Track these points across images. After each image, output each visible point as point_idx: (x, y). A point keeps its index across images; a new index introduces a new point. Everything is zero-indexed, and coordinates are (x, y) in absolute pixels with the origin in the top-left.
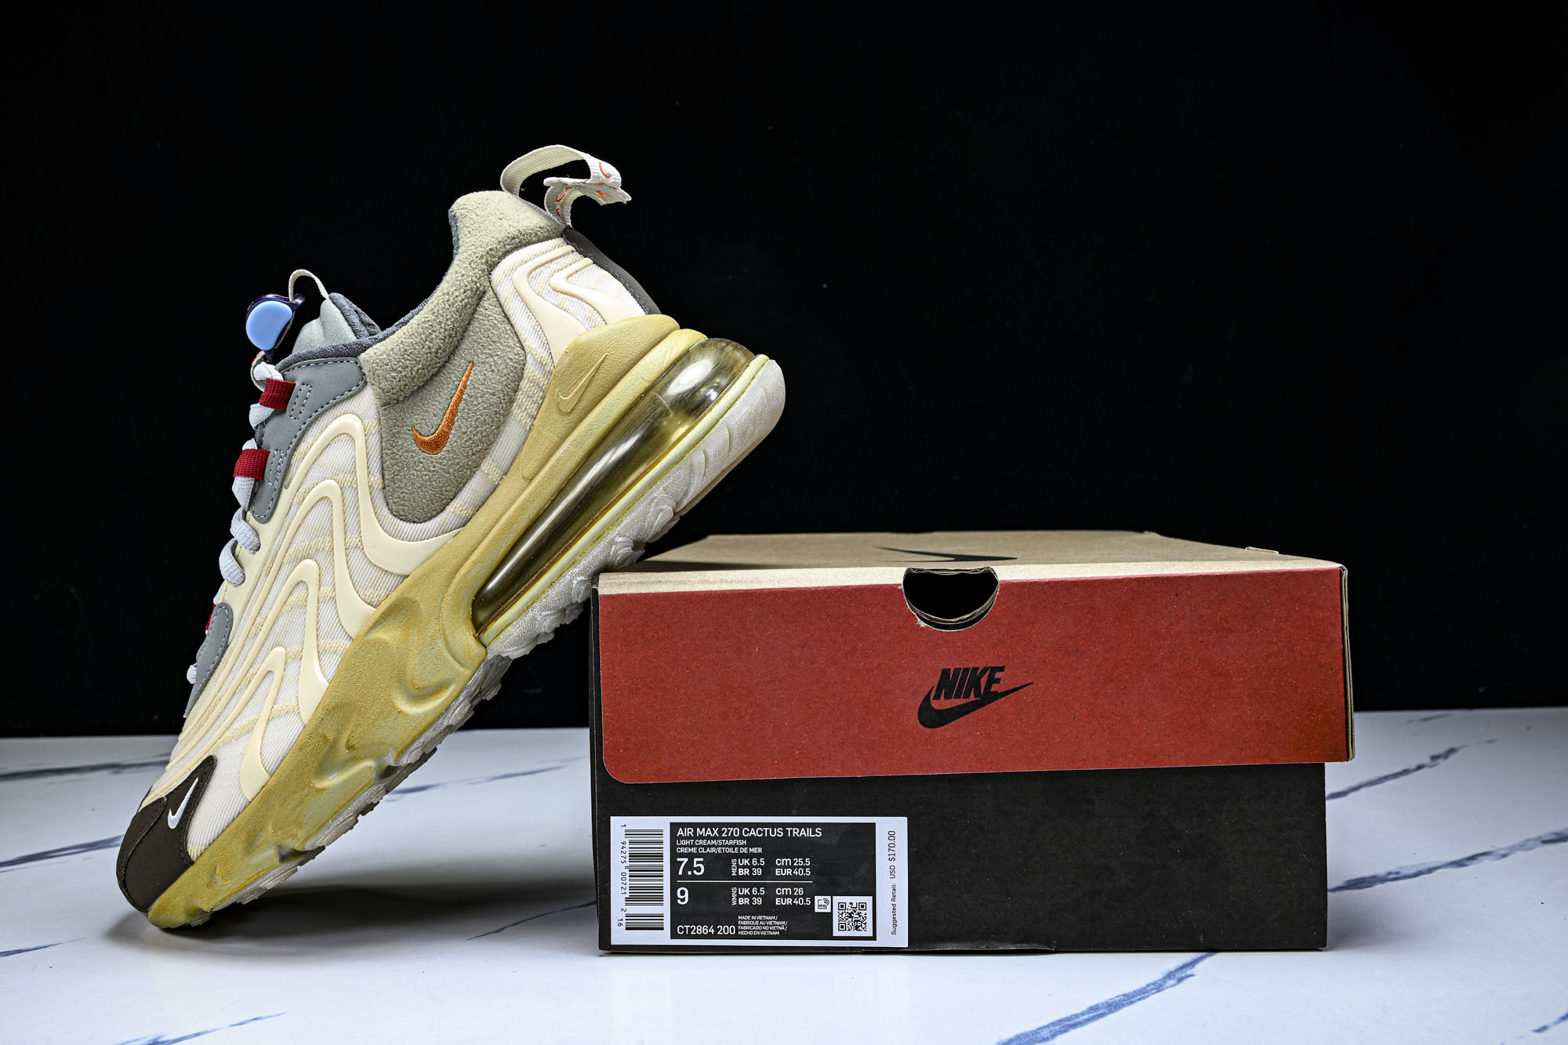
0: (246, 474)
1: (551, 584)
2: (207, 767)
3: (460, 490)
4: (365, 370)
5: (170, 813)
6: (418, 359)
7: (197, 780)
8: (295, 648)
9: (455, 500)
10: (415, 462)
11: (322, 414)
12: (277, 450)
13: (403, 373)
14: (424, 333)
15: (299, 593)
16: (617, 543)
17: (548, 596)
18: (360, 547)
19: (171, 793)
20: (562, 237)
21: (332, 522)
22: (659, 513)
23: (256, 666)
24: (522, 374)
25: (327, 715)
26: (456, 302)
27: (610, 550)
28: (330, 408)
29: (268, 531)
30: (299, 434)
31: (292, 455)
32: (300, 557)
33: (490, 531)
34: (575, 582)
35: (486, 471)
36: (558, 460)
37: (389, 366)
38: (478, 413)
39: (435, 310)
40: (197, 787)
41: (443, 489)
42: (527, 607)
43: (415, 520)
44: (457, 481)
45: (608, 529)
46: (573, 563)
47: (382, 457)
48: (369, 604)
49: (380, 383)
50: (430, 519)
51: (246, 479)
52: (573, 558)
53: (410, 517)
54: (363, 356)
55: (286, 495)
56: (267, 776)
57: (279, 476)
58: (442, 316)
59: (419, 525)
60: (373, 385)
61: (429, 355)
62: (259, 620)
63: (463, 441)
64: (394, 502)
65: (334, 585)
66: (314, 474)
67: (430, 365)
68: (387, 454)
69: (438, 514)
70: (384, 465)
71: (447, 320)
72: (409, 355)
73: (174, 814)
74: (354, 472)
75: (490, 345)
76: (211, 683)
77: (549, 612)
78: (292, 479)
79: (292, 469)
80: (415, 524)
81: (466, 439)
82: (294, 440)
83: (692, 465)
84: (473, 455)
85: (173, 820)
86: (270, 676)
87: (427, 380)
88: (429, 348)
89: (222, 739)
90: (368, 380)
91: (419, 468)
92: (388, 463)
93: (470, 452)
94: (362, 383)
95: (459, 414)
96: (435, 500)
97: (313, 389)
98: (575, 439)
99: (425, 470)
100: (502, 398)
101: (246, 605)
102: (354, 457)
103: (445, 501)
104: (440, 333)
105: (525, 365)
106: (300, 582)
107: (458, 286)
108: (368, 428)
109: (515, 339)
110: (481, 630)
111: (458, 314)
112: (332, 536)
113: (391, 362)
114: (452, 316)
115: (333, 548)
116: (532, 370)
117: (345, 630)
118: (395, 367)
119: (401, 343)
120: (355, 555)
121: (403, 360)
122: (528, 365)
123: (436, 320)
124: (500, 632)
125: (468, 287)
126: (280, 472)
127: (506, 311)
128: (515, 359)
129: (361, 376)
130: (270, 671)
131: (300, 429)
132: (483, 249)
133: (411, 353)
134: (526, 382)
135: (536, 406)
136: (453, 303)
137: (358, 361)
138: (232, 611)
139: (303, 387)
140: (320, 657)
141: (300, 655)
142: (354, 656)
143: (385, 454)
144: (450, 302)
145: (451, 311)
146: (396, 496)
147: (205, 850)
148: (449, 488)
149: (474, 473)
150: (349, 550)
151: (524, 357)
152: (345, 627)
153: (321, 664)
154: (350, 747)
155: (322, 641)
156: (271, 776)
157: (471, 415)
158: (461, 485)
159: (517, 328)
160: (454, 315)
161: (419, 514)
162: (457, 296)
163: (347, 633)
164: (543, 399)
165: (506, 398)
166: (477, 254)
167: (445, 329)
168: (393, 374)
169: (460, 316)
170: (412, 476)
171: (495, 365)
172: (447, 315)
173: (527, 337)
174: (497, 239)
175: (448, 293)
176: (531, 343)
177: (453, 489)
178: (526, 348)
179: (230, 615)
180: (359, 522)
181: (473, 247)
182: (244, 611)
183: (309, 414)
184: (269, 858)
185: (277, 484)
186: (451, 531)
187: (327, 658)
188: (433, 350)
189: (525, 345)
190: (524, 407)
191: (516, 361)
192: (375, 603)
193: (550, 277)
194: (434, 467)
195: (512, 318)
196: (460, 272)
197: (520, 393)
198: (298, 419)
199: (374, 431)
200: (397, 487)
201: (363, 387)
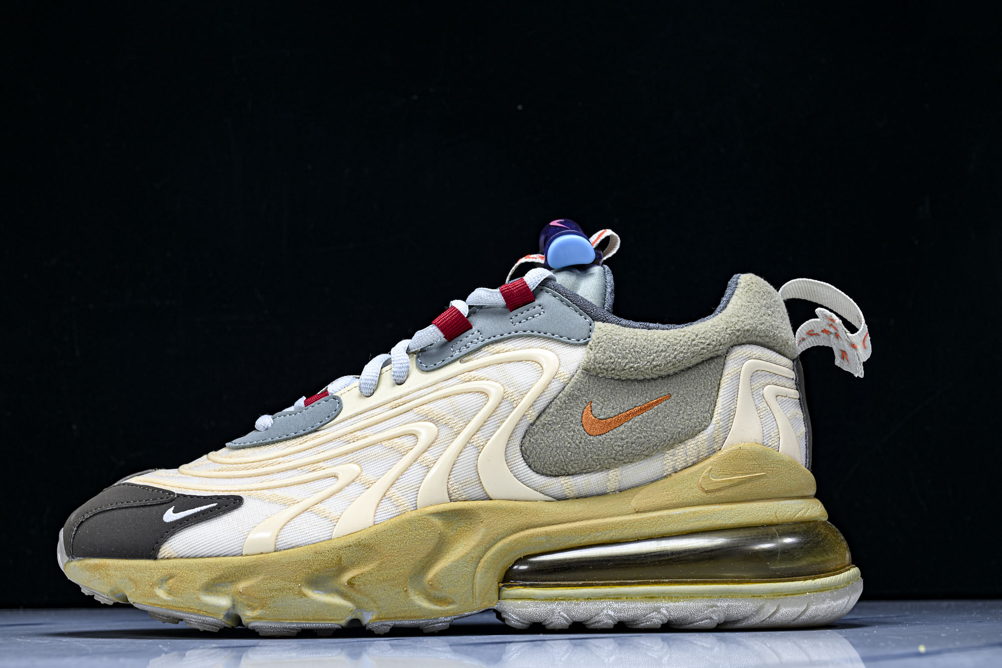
0: (442, 328)
1: (588, 598)
2: (231, 503)
3: (580, 473)
4: (593, 335)
5: (172, 509)
6: (639, 360)
7: (215, 504)
8: (368, 476)
9: (571, 477)
10: (570, 427)
11: (534, 336)
12: (479, 332)
13: (619, 360)
14: (658, 346)
15: (407, 442)
16: (660, 612)
17: (578, 604)
18: (479, 449)
19: (185, 496)
20: (793, 362)
21: (475, 415)
22: (707, 619)
23: (329, 464)
24: (696, 435)
25: (356, 545)
26: (698, 346)
27: (650, 614)
28: (544, 338)
29: (417, 379)
30: (506, 335)
31: (487, 344)
32: (429, 417)
33: (577, 521)
34: (605, 612)
35: (610, 478)
36: (669, 516)
37: (614, 347)
38: (644, 434)
39: (680, 338)
40: (211, 510)
41: (572, 463)
42: (556, 599)
43: (532, 466)
44: (585, 465)
45: (664, 597)
46: (617, 597)
47: (551, 402)
48: (449, 494)
49: (597, 352)
50: (542, 474)
51: (439, 331)
52: (621, 594)
53: (530, 460)
54: (598, 324)
55: (457, 367)
56: (272, 549)
57: (465, 350)
58: (680, 347)
59: (531, 471)
60: (591, 349)
61: (648, 364)
62: (358, 434)
63: (615, 444)
64: (530, 441)
65: (437, 459)
66: (491, 371)
67: (642, 372)
68: (556, 404)
69: (550, 475)
70: (548, 410)
71: (682, 352)
72: (634, 352)
73: (174, 512)
74: (523, 395)
75: (693, 395)
76: (280, 445)
77: (565, 615)
78: (471, 360)
79: (479, 354)
80: (529, 469)
81: (619, 443)
82: (498, 337)
83: (762, 607)
84: (614, 459)
85: (170, 516)
86: (334, 480)
87: (629, 379)
88: (653, 359)
89: (259, 492)
90: (590, 343)
91: (569, 434)
92: (551, 410)
93: (613, 456)
94: (582, 341)
95: (630, 423)
96: (558, 465)
97: (543, 315)
98: (694, 513)
99: (572, 439)
100: (669, 438)
101: (357, 415)
102: (532, 385)
103: (563, 472)
104: (669, 356)
105: (703, 430)
106: (413, 435)
107: (708, 336)
108: (560, 375)
109: (713, 406)
110: (506, 584)
111: (692, 355)
112: (466, 425)
113: (618, 345)
114: (687, 353)
115: (458, 433)
116: (705, 438)
117: (417, 497)
118: (618, 351)
119: (637, 339)
120: (470, 452)
121: (627, 351)
122: (705, 431)
123: (674, 345)
124: (521, 599)
125: (714, 343)
126: (467, 348)
127: (722, 382)
128: (700, 420)
129: (586, 336)
130: (335, 476)
131: (510, 333)
132: (743, 325)
133: (638, 351)
134: (693, 442)
135: (685, 464)
136: (695, 345)
137: (593, 324)
138: (341, 410)
139: (538, 308)
140: (381, 500)
141: (368, 485)
142: (410, 522)
143: (554, 402)
144: (694, 343)
145: (689, 349)
146: (535, 437)
147: (175, 558)
148: (576, 465)
149: (601, 471)
150: (468, 445)
151: (706, 424)
152: (419, 495)
153: (378, 506)
154: (350, 583)
155: (393, 490)
156: (275, 551)
157: (637, 430)
158: (585, 471)
159: (720, 401)
160: (689, 354)
161: (538, 464)
162: (701, 343)
163: (416, 500)
164: (694, 464)
165: (672, 441)
166: (736, 326)
167: (675, 357)
168: (612, 354)
169: (692, 357)
170: (559, 435)
171: (684, 412)
172: (684, 349)
173: (720, 413)
174: (757, 327)
175: (697, 336)
176: (720, 419)
177: (577, 469)
178: (714, 419)
179: (337, 412)
180: (494, 432)
181: (737, 318)
182: (351, 417)
183: (525, 328)
184: (218, 607)
185: (457, 354)
186: (547, 495)
187: (386, 504)
188: (654, 363)
189: (715, 416)
190: (676, 458)
191: (699, 422)
192: (453, 497)
193: (767, 384)
194: (580, 443)
195: (721, 390)
196: (717, 328)
197: (682, 446)
198: (515, 325)
199: (562, 381)
200: (541, 432)
201: (581, 344)
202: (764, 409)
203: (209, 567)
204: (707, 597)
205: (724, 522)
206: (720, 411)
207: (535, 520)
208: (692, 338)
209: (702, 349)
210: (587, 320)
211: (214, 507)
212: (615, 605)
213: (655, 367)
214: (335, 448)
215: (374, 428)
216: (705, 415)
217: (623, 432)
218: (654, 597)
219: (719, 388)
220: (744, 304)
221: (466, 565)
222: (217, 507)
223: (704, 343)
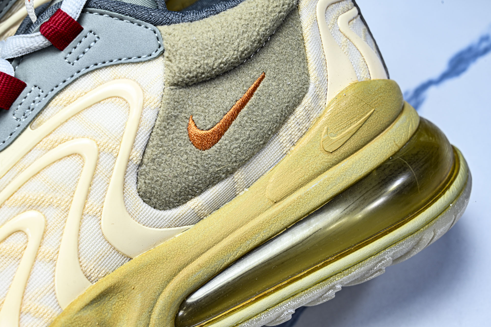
3: (207, 190)
4: (165, 43)
6: (225, 53)
9: (198, 197)
10: (180, 152)
11: (101, 69)
12: (36, 87)
13: (206, 61)
14: (238, 30)
15: (16, 242)
18: (97, 216)
21: (77, 182)
24: (301, 101)
28: (112, 66)
30: (68, 79)
31: (53, 98)
32: (28, 205)
36: (307, 193)
37: (195, 49)
38: (255, 125)
41: (196, 185)
43: (158, 206)
47: (151, 135)
48: (87, 277)
50: (171, 208)
53: (153, 201)
54: (166, 30)
57: (31, 114)
59: (158, 212)
61: (235, 52)
63: (232, 147)
64: (145, 182)
65: (59, 247)
66: (72, 127)
68: (157, 134)
69: (178, 205)
70: (150, 144)
72: (217, 46)
74: (119, 140)
78: (42, 122)
79: (48, 112)
80: (155, 210)
82: (62, 85)
87: (220, 75)
90: (166, 55)
91: (183, 159)
92: (154, 142)
94: (154, 55)
95: (238, 120)
96: (183, 194)
97: (99, 42)
98: (328, 179)
99: (187, 163)
100: (279, 117)
102: (124, 125)
103: (190, 197)
105: (305, 94)
106: (20, 231)
108: (148, 102)
109: (306, 65)
112: (72, 197)
113: (197, 46)
114: (267, 24)
115: (68, 210)
116: (310, 100)
117: (56, 298)
118: (200, 52)
119: (213, 31)
120: (89, 223)
121: (210, 49)
122: (308, 94)
123: (251, 22)
126: (32, 110)
128: (300, 86)
129: (156, 47)
131: (72, 76)
133: (220, 44)
134: (301, 109)
135: (299, 134)
136: (271, 12)
137: (158, 31)
139: (90, 35)
140: (20, 318)
143: (154, 133)
144: (270, 9)
146: (149, 177)
149: (226, 179)
150: (85, 218)
151: (306, 87)
152: (57, 295)
155: (27, 303)
157: (247, 124)
158: (211, 186)
159: (310, 57)
163: (57, 301)
164: (308, 130)
165: (283, 118)
167: (259, 34)
168: (196, 58)
170: (174, 165)
171: (283, 85)
172: (264, 21)
176: (317, 75)
177: (203, 188)
178: (312, 79)
180: (106, 191)
183: (87, 64)
185: (24, 121)
186: (182, 226)
187: (28, 321)
189: (311, 75)
191: (300, 88)
192: (93, 278)
193: (338, 17)
194: (197, 162)
198: (73, 65)
199: (153, 108)
200: (154, 169)
201: (155, 58)
205: (358, 175)
206: (314, 67)
207: (183, 259)
210: (150, 29)
213: (242, 52)
216: (303, 78)
217: (234, 132)
219: (303, 44)
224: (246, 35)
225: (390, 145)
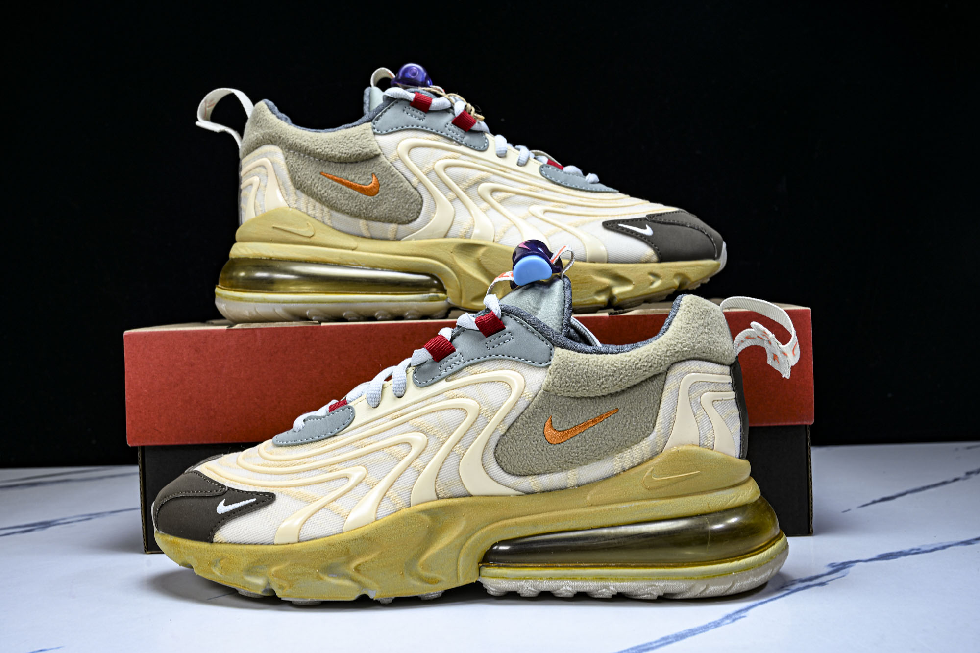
0: (431, 351)
2: (267, 498)
3: (545, 473)
4: (552, 359)
5: (223, 501)
6: (590, 383)
7: (255, 500)
8: (371, 479)
9: (537, 476)
10: (534, 438)
11: (505, 360)
12: (461, 354)
13: (573, 384)
14: (607, 371)
15: (402, 449)
16: (608, 589)
17: (542, 583)
18: (460, 456)
19: (233, 490)
20: (729, 367)
21: (457, 428)
22: (648, 594)
23: (342, 466)
24: (641, 441)
25: (360, 538)
26: (641, 369)
27: (601, 589)
28: (513, 361)
29: (414, 393)
30: (482, 358)
31: (468, 366)
32: (421, 429)
34: (564, 588)
35: (569, 476)
36: (617, 509)
37: (570, 373)
38: (595, 443)
39: (624, 363)
40: (251, 504)
41: (537, 466)
42: (525, 577)
43: (505, 469)
44: (548, 468)
45: (611, 578)
46: (573, 578)
47: (518, 418)
48: (436, 493)
50: (513, 475)
51: (428, 353)
52: (576, 575)
53: (503, 464)
54: (558, 351)
55: (443, 385)
56: (296, 540)
57: (450, 371)
58: (626, 371)
59: (504, 473)
60: (551, 374)
61: (598, 386)
62: (365, 441)
63: (572, 451)
64: (502, 449)
65: (426, 465)
66: (470, 390)
67: (593, 392)
68: (522, 419)
69: (520, 475)
70: (515, 424)
71: (627, 376)
72: (586, 377)
73: (225, 504)
74: (494, 412)
75: (637, 409)
76: (306, 447)
77: (533, 589)
78: (454, 379)
79: (461, 374)
80: (502, 471)
81: (575, 450)
82: (476, 360)
83: (693, 586)
84: (572, 463)
85: (222, 508)
86: (345, 480)
87: (583, 397)
88: (602, 383)
89: (287, 490)
90: (550, 367)
91: (533, 443)
92: (518, 424)
93: (571, 460)
94: (544, 364)
95: (584, 434)
96: (525, 468)
97: (512, 341)
98: (638, 506)
99: (536, 448)
100: (617, 445)
101: (365, 423)
102: (503, 404)
103: (530, 472)
104: (616, 380)
105: (646, 437)
106: (408, 443)
107: (650, 360)
108: (525, 395)
109: (655, 417)
110: (484, 564)
111: (636, 377)
112: (450, 436)
113: (572, 371)
114: (631, 376)
115: (443, 443)
116: (647, 444)
117: (410, 496)
118: (572, 376)
119: (588, 366)
120: (453, 458)
121: (580, 377)
122: (648, 438)
123: (619, 369)
124: (496, 577)
125: (655, 366)
126: (451, 369)
127: (663, 395)
128: (643, 430)
129: (547, 359)
130: (347, 477)
131: (485, 357)
132: (682, 347)
133: (589, 376)
134: (638, 447)
135: (631, 464)
136: (638, 369)
137: (553, 349)
138: (354, 418)
139: (508, 334)
140: (382, 499)
141: (371, 486)
142: (404, 518)
143: (521, 417)
144: (637, 366)
145: (633, 372)
146: (505, 446)
147: (226, 543)
148: (540, 468)
149: (562, 471)
150: (451, 453)
151: (649, 432)
152: (412, 495)
153: (379, 504)
154: (357, 569)
155: (391, 491)
156: (299, 542)
157: (590, 440)
158: (548, 472)
159: (661, 412)
160: (633, 376)
161: (509, 467)
162: (644, 366)
163: (410, 499)
164: (639, 464)
165: (620, 447)
166: (675, 348)
167: (621, 380)
168: (567, 379)
169: (636, 379)
170: (525, 445)
171: (630, 424)
172: (629, 373)
173: (661, 422)
174: (694, 346)
175: (640, 360)
176: (662, 427)
177: (542, 471)
178: (656, 428)
179: (351, 419)
180: (473, 442)
181: (677, 341)
182: (361, 425)
183: (498, 352)
184: (257, 586)
185: (444, 373)
186: (519, 491)
187: (385, 503)
188: (603, 386)
189: (657, 425)
190: (624, 460)
191: (643, 431)
192: (440, 496)
193: (704, 392)
194: (543, 450)
195: (662, 403)
196: (658, 352)
197: (629, 450)
198: (489, 349)
199: (527, 400)
200: (511, 442)
201: (543, 367)
202: (701, 414)
203: (249, 553)
204: (647, 579)
205: (664, 514)
206: (661, 421)
207: (507, 513)
208: (636, 362)
209: (644, 371)
210: (548, 346)
211: (254, 503)
212: (572, 584)
213: (604, 389)
214: (347, 452)
215: (380, 436)
216: (648, 425)
217: (578, 441)
218: (603, 578)
219: (660, 401)
220: (683, 326)
221: (451, 551)
222: (256, 502)
223: (646, 366)
224: (611, 378)
225: (702, 505)
